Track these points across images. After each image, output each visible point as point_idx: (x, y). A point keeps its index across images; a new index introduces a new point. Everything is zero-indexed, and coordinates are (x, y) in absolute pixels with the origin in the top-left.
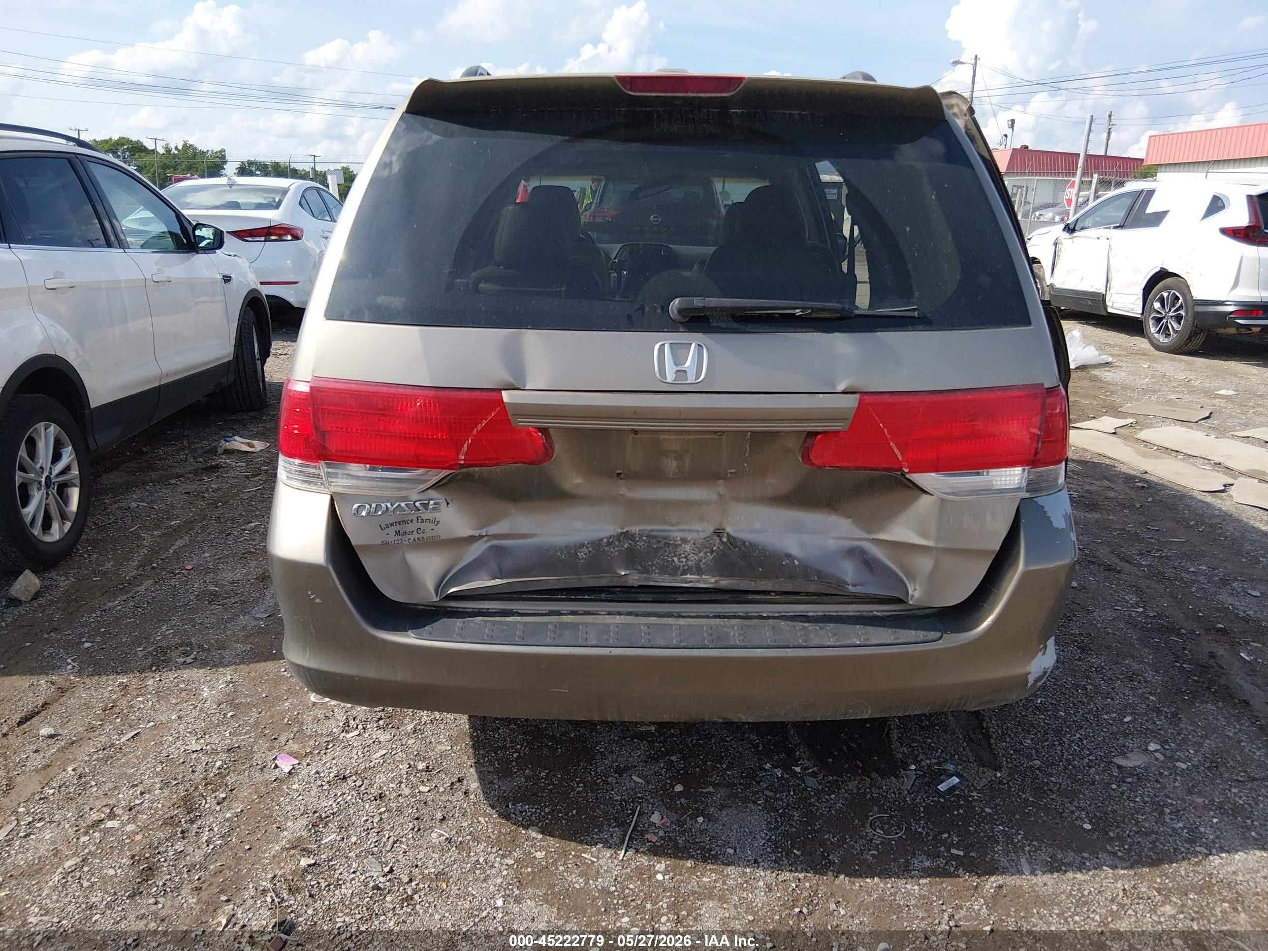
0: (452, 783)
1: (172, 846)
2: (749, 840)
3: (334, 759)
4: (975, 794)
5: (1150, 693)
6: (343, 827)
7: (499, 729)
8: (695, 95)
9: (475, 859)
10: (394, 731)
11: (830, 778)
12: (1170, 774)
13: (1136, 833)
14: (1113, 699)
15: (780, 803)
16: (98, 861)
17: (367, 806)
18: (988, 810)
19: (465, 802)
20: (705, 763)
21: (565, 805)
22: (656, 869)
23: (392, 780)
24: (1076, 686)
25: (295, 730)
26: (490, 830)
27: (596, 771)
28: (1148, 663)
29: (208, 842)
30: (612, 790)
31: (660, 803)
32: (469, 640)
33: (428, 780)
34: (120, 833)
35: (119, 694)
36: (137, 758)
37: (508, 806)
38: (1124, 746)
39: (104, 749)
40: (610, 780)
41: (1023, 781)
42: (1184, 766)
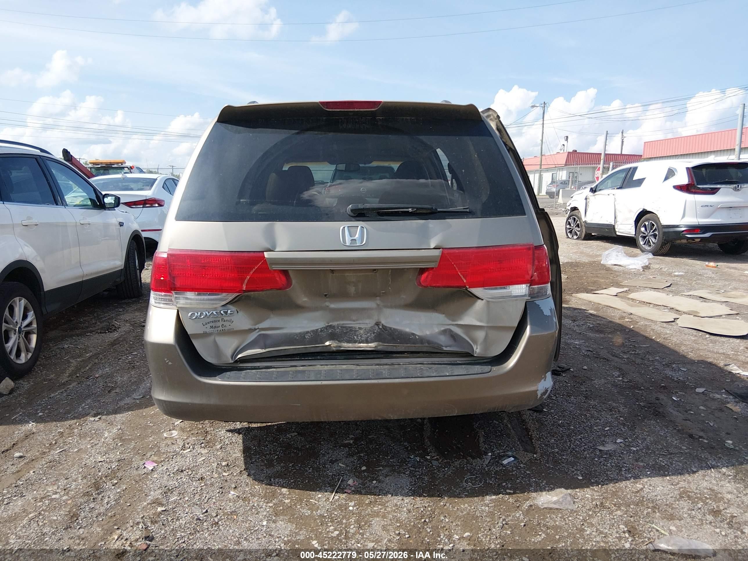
0: (241, 471)
1: (88, 505)
2: (400, 490)
3: (176, 462)
4: (522, 465)
5: (621, 417)
6: (181, 494)
7: (268, 445)
8: (358, 110)
9: (253, 504)
10: (209, 449)
11: (446, 461)
12: (627, 453)
13: (606, 480)
14: (600, 420)
15: (418, 473)
16: (47, 513)
17: (194, 483)
18: (528, 472)
19: (248, 479)
20: (379, 457)
21: (302, 479)
22: (350, 505)
23: (208, 471)
24: (581, 415)
25: (155, 450)
26: (260, 491)
27: (319, 462)
28: (621, 403)
29: (108, 503)
30: (328, 470)
31: (353, 475)
32: (249, 380)
33: (228, 470)
34: (59, 500)
35: (58, 437)
36: (69, 466)
37: (271, 480)
38: (604, 441)
39: (50, 462)
40: (327, 466)
41: (548, 459)
42: (635, 449)
